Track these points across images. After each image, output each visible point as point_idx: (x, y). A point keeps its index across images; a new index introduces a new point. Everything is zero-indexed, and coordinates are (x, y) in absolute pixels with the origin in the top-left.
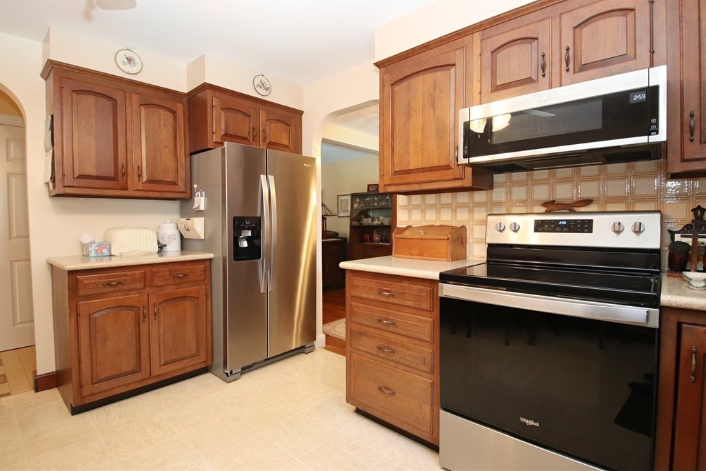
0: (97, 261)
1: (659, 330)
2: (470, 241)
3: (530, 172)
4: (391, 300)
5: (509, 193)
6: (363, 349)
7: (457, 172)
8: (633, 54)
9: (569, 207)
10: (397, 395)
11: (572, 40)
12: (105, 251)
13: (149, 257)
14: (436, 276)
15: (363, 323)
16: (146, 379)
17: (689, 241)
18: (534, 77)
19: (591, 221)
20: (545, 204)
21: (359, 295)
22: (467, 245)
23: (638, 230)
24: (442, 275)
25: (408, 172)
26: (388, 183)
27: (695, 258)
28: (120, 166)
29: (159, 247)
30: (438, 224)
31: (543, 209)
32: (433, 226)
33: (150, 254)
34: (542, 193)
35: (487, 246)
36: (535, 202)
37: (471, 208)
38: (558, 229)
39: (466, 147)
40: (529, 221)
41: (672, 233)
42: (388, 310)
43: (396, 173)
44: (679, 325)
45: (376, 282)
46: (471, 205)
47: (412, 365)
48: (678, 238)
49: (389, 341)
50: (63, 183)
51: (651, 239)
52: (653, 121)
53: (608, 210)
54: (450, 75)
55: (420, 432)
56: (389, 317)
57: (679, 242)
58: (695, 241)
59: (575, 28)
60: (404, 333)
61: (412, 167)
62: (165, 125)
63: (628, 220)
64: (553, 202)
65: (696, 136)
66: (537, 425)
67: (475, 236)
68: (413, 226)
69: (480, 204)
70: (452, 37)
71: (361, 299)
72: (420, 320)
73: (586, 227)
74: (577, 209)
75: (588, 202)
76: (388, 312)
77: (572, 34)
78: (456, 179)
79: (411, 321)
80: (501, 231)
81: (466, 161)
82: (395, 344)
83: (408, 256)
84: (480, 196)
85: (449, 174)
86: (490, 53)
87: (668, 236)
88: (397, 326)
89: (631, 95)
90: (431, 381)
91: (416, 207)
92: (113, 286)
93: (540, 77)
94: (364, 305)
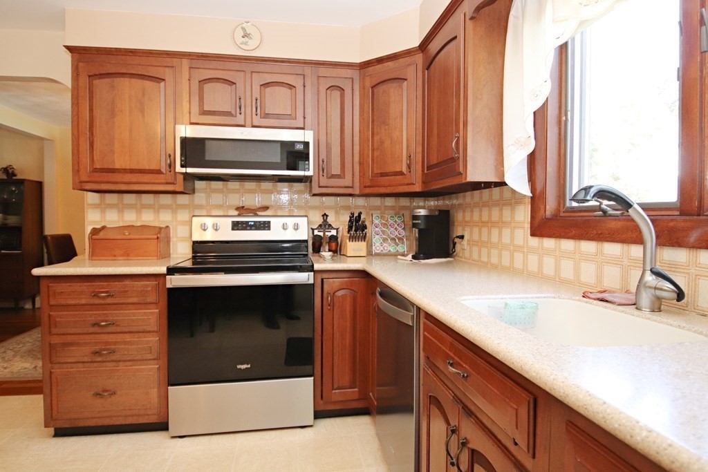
1: (313, 284)
2: (173, 240)
3: (225, 182)
4: (109, 301)
5: (208, 197)
6: (70, 360)
7: (170, 178)
8: (294, 116)
9: (254, 212)
10: (118, 393)
11: (259, 94)
14: (163, 270)
15: (72, 332)
17: (321, 234)
18: (233, 112)
19: (269, 222)
20: (237, 209)
21: (63, 302)
22: (171, 244)
23: (296, 227)
24: (169, 269)
25: (113, 171)
26: (86, 180)
27: (324, 243)
30: (139, 224)
31: (236, 213)
32: (133, 226)
34: (236, 200)
35: (192, 243)
36: (230, 207)
37: (174, 209)
38: (248, 228)
39: (183, 159)
40: (228, 222)
41: (313, 230)
42: (105, 312)
43: (95, 170)
44: (322, 280)
45: (89, 286)
46: (174, 206)
47: (137, 358)
48: (316, 232)
49: (107, 343)
51: (303, 234)
52: (307, 162)
53: (279, 214)
54: (160, 88)
55: (146, 417)
56: (107, 318)
57: (317, 235)
58: (324, 234)
59: (262, 85)
60: (127, 330)
61: (117, 166)
63: (290, 221)
64: (243, 207)
65: (325, 174)
66: (249, 366)
67: (179, 235)
68: (108, 226)
69: (183, 207)
70: (162, 54)
71: (66, 307)
72: (145, 313)
73: (266, 226)
74: (260, 213)
75: (266, 208)
76: (105, 314)
77: (259, 90)
78: (167, 183)
79: (134, 316)
80: (205, 230)
81: (183, 170)
82: (115, 343)
83: (109, 258)
84: (183, 199)
85: (161, 178)
86: (197, 82)
87: (311, 231)
88: (117, 325)
89: (296, 144)
90: (157, 366)
91: (111, 206)
93: (238, 114)
94: (71, 313)
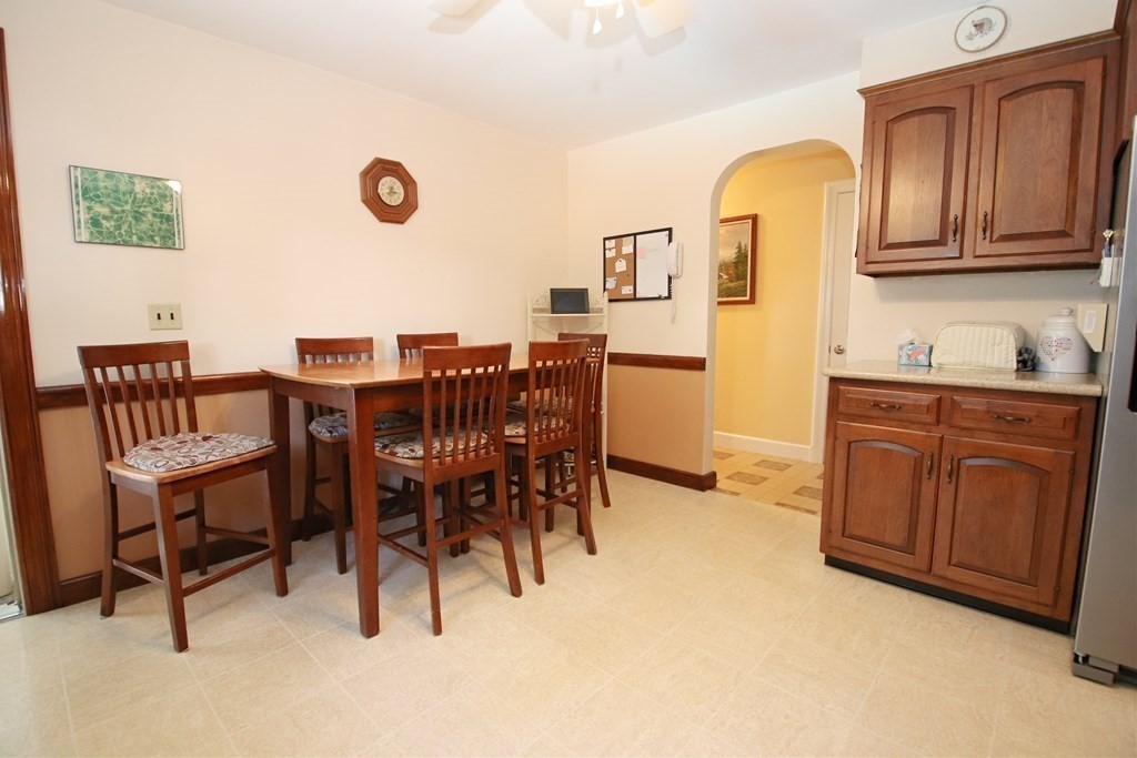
0: (908, 371)
12: (923, 359)
13: (994, 376)
16: (920, 571)
28: (952, 218)
29: (1018, 362)
33: (999, 371)
50: (866, 257)
62: (1052, 118)
92: (882, 409)
